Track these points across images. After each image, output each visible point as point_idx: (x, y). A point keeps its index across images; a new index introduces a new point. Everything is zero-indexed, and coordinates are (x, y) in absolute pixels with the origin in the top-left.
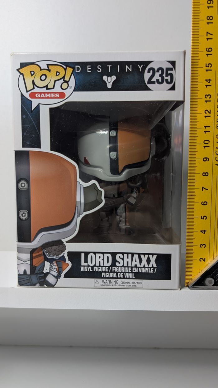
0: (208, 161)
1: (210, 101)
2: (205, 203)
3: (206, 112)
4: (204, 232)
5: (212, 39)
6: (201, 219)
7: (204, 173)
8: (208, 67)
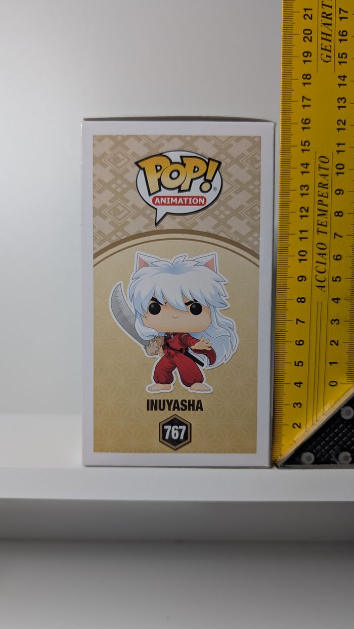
0: (305, 280)
1: (308, 194)
3: (302, 210)
5: (310, 106)
7: (299, 298)
8: (305, 145)
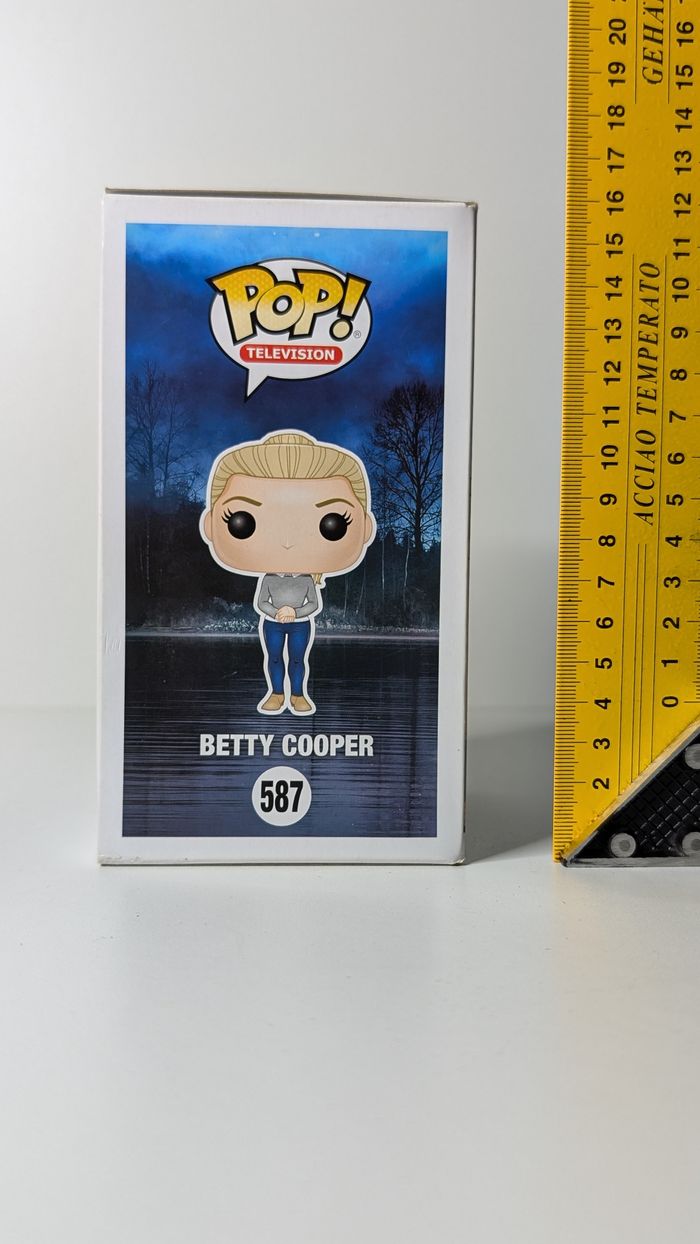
0: (614, 503)
1: (619, 337)
2: (608, 623)
3: (609, 367)
4: (603, 704)
5: (622, 167)
6: (597, 666)
7: (602, 537)
8: (613, 243)
